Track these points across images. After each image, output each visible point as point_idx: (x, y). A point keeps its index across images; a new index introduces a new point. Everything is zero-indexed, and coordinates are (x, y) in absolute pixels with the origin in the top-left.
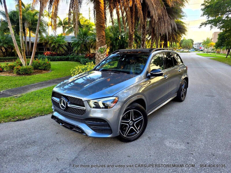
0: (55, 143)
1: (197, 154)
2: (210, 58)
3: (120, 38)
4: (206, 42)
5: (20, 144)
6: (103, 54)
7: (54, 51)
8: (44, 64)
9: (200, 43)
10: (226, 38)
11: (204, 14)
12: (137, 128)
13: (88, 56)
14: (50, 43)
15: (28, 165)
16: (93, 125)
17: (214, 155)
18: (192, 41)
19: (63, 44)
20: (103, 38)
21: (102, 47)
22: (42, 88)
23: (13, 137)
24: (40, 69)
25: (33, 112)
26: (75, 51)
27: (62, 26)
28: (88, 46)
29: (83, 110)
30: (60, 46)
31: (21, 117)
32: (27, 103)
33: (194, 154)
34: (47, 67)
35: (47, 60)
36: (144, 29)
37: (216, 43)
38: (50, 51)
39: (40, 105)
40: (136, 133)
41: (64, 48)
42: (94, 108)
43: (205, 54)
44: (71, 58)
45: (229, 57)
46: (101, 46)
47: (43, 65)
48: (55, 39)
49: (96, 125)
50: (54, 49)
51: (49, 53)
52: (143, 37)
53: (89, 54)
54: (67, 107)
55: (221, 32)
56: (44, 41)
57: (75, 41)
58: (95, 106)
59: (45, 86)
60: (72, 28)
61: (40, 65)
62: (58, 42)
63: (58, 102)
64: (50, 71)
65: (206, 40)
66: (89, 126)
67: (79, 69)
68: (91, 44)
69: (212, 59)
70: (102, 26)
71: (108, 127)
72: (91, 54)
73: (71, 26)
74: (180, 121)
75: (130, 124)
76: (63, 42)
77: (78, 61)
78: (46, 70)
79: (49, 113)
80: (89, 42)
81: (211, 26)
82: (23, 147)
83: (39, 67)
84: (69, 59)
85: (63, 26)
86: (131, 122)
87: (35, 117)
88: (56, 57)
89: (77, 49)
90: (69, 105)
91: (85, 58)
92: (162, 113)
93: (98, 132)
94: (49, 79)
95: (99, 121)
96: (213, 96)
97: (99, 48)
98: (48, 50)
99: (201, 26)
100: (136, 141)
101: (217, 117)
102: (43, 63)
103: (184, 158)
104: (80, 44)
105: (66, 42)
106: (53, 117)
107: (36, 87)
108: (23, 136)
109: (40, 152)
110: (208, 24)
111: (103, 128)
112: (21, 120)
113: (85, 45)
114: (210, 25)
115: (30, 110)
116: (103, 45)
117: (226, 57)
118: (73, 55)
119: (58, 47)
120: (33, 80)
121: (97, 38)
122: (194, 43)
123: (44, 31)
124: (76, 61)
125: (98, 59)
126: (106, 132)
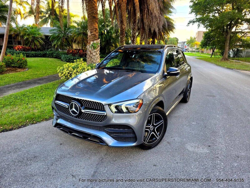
0: (62, 157)
1: (223, 157)
2: (196, 58)
3: (106, 33)
4: (190, 41)
5: (17, 161)
6: (96, 50)
7: (26, 45)
8: (19, 60)
9: (184, 42)
10: (212, 38)
11: (192, 12)
12: (158, 133)
13: (71, 52)
14: (21, 35)
15: (37, 186)
16: (114, 133)
17: (238, 157)
18: (177, 40)
19: (39, 36)
20: (96, 31)
21: (95, 42)
22: (23, 90)
23: (5, 153)
24: (13, 67)
25: (21, 120)
26: (55, 45)
27: (33, 16)
28: (70, 40)
29: (103, 115)
30: (35, 38)
31: (7, 127)
32: (9, 109)
33: (220, 157)
34: (22, 64)
35: (22, 55)
36: (135, 24)
37: (202, 43)
38: (21, 45)
39: (26, 111)
40: (157, 139)
41: (40, 41)
42: (116, 112)
43: (190, 53)
44: (50, 53)
45: (213, 56)
46: (93, 41)
47: (17, 62)
48: (28, 30)
49: (118, 133)
50: (27, 42)
51: (21, 47)
52: (133, 32)
53: (71, 50)
54: (81, 113)
55: (207, 32)
56: (14, 33)
57: (55, 33)
58: (116, 111)
59: (24, 87)
60: (47, 18)
61: (13, 62)
62: (32, 34)
63: (67, 107)
64: (27, 69)
65: (189, 39)
66: (109, 134)
67: (69, 67)
68: (75, 38)
69: (197, 58)
70: (95, 17)
71: (133, 134)
72: (74, 50)
73: (45, 16)
74: (193, 123)
75: (151, 129)
76: (38, 34)
77: (58, 57)
78: (22, 68)
79: (42, 120)
80: (71, 36)
81: (199, 25)
82: (23, 165)
83: (12, 64)
84: (47, 55)
85: (35, 15)
86: (152, 127)
87: (25, 126)
88: (30, 52)
89: (57, 43)
90: (83, 111)
91: (68, 54)
92: (172, 115)
93: (120, 141)
94: (28, 79)
95: (121, 128)
96: (214, 96)
97: (92, 43)
98: (19, 43)
99: (189, 23)
100: (156, 148)
101: (226, 117)
102: (17, 60)
103: (212, 162)
104: (60, 38)
105: (43, 34)
106: (58, 125)
107: (14, 89)
108: (17, 150)
109: (48, 169)
110: (195, 23)
111: (126, 136)
112: (7, 131)
113: (66, 39)
114: (197, 23)
115: (16, 117)
116: (96, 40)
117: (211, 57)
118: (50, 51)
119: (33, 41)
120: (7, 80)
121: (89, 31)
122: (179, 42)
123: (13, 19)
124: (55, 58)
125: (90, 55)
126: (130, 140)
